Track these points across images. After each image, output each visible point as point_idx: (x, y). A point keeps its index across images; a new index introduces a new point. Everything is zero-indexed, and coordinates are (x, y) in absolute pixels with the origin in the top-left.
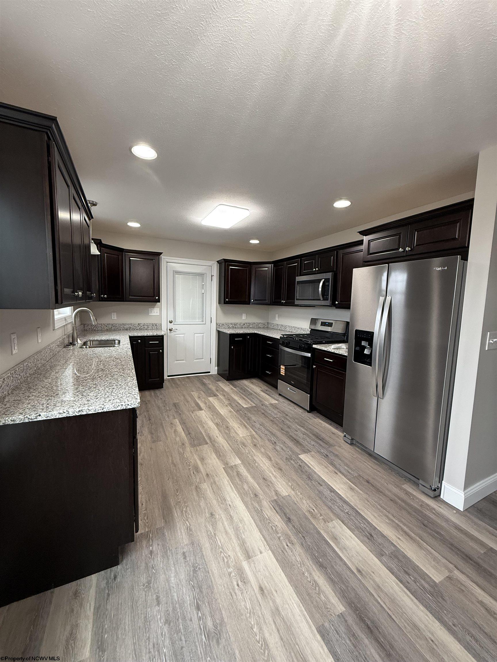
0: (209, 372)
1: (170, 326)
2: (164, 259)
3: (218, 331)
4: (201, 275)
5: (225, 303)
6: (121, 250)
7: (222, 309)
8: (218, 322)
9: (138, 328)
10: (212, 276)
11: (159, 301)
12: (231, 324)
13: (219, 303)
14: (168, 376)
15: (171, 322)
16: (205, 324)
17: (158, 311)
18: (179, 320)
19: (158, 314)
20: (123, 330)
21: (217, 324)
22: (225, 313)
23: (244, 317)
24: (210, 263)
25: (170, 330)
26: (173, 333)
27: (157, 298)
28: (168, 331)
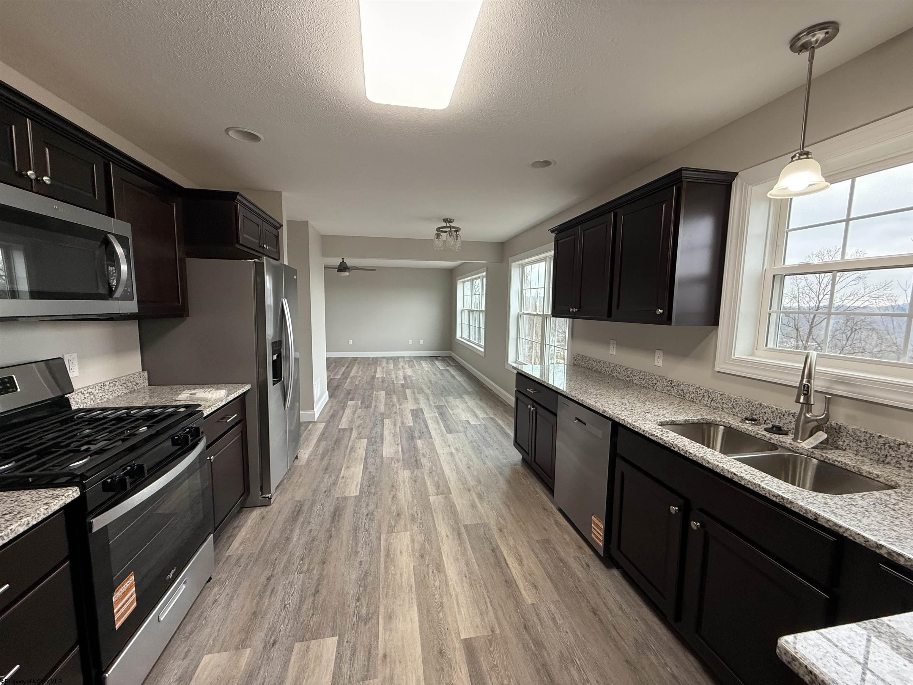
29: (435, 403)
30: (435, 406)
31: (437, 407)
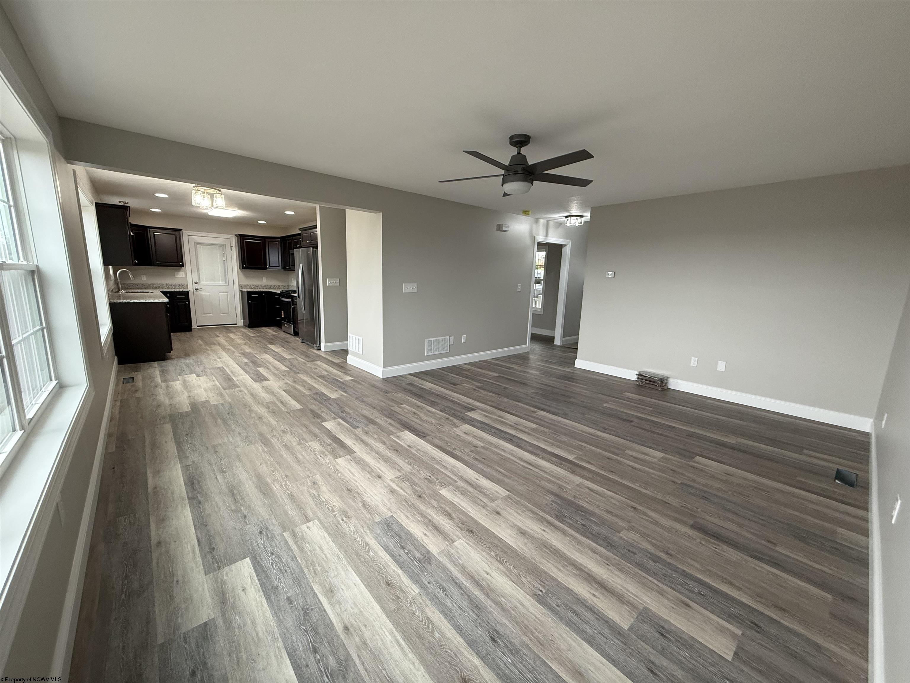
0: (236, 324)
1: (196, 286)
2: (185, 234)
3: (241, 291)
4: (221, 245)
5: (243, 268)
6: (146, 228)
7: (244, 274)
8: (241, 283)
9: (166, 287)
10: (231, 246)
11: (182, 266)
12: (253, 285)
13: (240, 269)
14: (198, 326)
15: (196, 283)
16: (228, 285)
17: (184, 274)
18: (204, 282)
19: (184, 276)
20: (153, 288)
21: (239, 285)
22: (247, 277)
23: (265, 280)
24: (229, 236)
25: (196, 289)
26: (199, 292)
27: (181, 263)
28: (195, 290)
29: (241, 391)
30: (238, 387)
31: (236, 386)
